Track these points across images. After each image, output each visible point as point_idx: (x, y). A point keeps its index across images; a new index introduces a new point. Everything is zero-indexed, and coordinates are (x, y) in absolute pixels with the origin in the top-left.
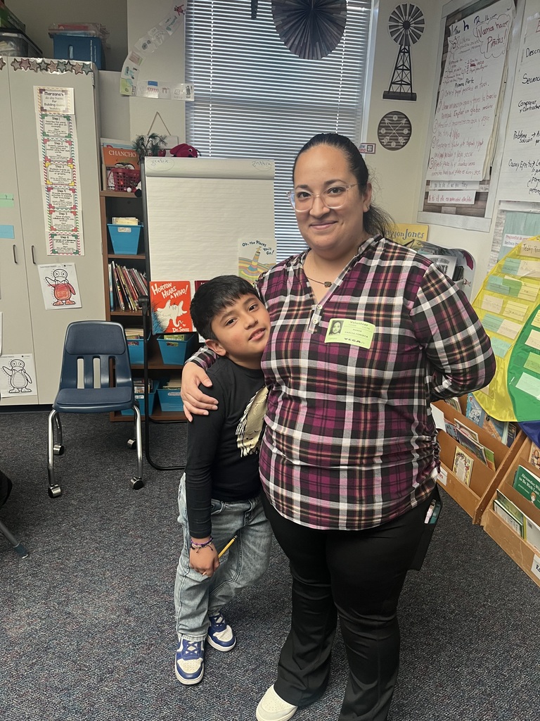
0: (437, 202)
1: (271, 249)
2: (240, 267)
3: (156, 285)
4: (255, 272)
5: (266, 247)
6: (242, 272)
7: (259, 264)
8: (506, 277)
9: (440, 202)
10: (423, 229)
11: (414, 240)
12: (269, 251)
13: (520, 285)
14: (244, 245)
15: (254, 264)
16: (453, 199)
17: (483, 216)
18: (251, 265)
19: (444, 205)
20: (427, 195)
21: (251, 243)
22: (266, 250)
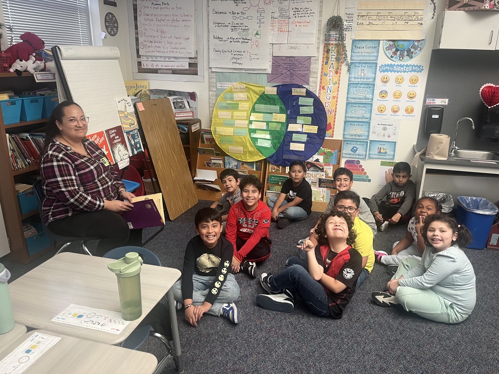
0: (152, 67)
2: (120, 117)
4: (128, 118)
6: (123, 119)
7: (128, 113)
8: (228, 102)
9: (155, 67)
10: (145, 83)
11: (142, 90)
12: (130, 104)
13: (238, 104)
14: (119, 102)
15: (126, 113)
16: (168, 66)
17: (197, 75)
19: (160, 69)
20: (139, 63)
21: (122, 100)
22: (128, 103)
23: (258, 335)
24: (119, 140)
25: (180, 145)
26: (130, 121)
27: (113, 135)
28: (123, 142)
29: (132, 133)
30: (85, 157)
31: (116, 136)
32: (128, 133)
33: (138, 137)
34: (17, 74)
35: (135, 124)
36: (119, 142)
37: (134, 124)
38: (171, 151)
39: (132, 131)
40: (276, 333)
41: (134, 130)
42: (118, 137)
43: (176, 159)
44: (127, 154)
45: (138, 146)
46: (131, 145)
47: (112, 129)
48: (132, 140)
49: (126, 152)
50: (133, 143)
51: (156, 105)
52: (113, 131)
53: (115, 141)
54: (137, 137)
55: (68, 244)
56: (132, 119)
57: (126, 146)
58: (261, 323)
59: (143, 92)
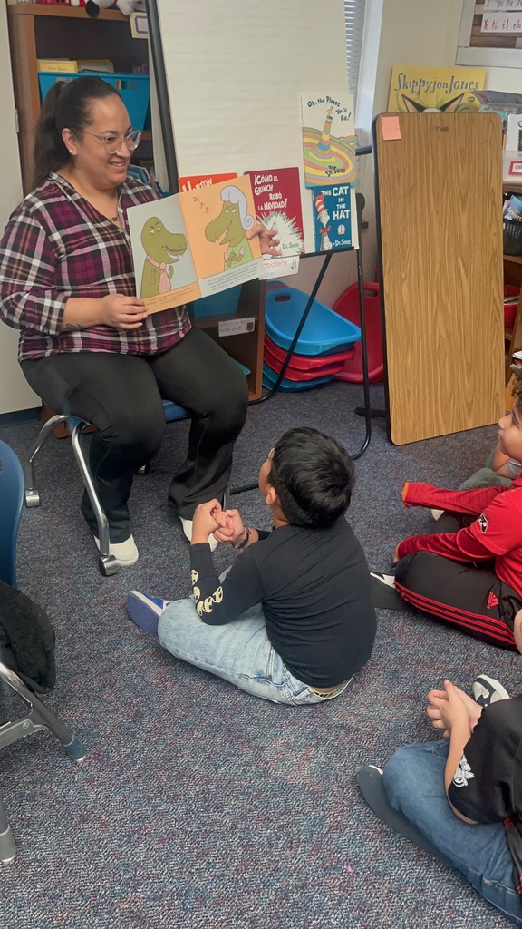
0: (505, 31)
1: (346, 111)
2: (305, 145)
3: (189, 183)
4: (327, 152)
5: (341, 108)
6: (310, 153)
7: (332, 139)
9: (511, 30)
10: (476, 75)
11: (463, 94)
12: (345, 115)
14: (311, 104)
15: (325, 137)
18: (321, 140)
20: (478, 19)
21: (320, 101)
22: (339, 112)
23: (295, 857)
24: (281, 205)
25: (495, 254)
26: (333, 159)
27: (265, 189)
28: (293, 212)
29: (328, 193)
30: (104, 219)
31: (274, 192)
32: (317, 191)
33: (348, 207)
34: (88, 11)
35: (347, 172)
36: (278, 210)
37: (343, 170)
38: (457, 264)
39: (331, 187)
40: (346, 887)
41: (338, 186)
42: (278, 196)
43: (466, 292)
44: (296, 245)
45: (341, 230)
46: (318, 224)
47: (265, 173)
48: (325, 212)
49: (295, 239)
50: (325, 219)
51: (446, 129)
52: (268, 179)
53: (267, 206)
54: (344, 206)
55: (62, 417)
56: (338, 155)
57: (299, 224)
58: (338, 827)
59: (465, 100)
